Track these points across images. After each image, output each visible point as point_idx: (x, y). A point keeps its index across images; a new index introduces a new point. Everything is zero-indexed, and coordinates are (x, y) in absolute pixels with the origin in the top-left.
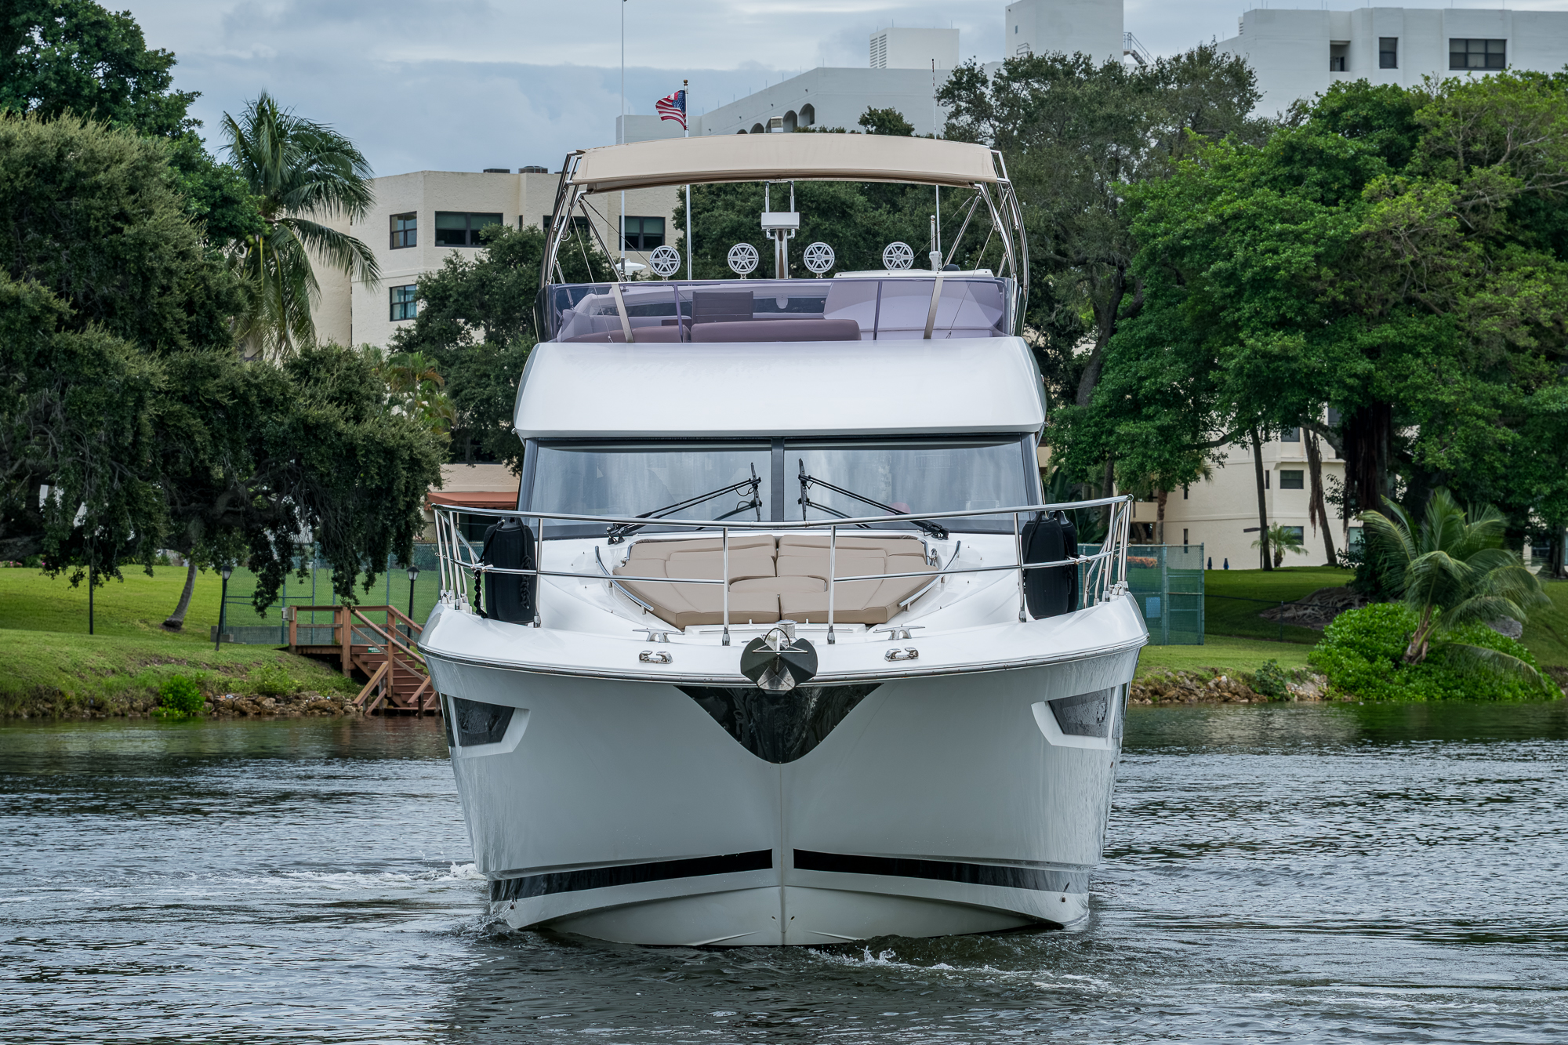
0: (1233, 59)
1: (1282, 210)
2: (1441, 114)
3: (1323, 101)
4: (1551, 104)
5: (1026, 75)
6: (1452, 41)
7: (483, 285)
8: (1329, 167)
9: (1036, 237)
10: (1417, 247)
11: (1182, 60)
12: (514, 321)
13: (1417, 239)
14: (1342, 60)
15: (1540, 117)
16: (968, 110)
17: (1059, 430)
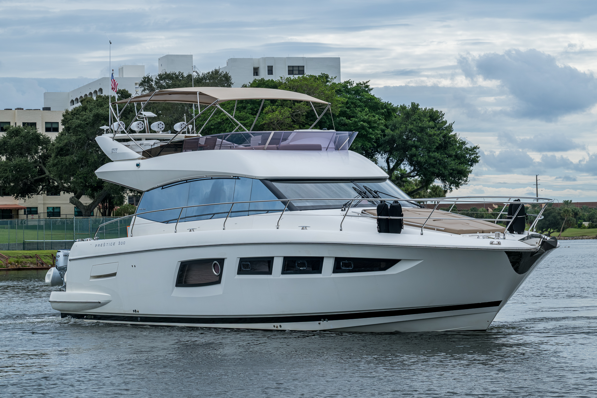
0: (225, 73)
1: (240, 117)
2: (286, 88)
3: (251, 85)
4: (317, 84)
5: (164, 79)
6: (289, 66)
7: (5, 143)
8: (254, 104)
9: (168, 126)
10: (280, 127)
11: (210, 73)
12: (14, 154)
13: (280, 124)
14: (257, 72)
15: (314, 88)
16: (147, 89)
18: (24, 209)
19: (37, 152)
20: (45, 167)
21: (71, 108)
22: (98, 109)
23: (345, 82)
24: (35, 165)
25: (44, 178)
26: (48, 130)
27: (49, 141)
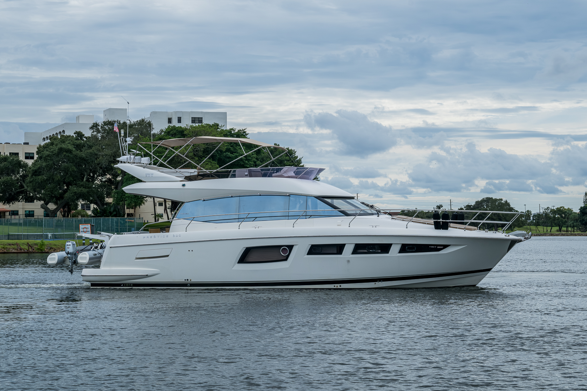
0: (148, 121)
2: (190, 132)
3: (166, 130)
4: (211, 130)
5: (107, 124)
6: (192, 118)
11: (138, 121)
14: (170, 121)
16: (96, 131)
17: (114, 195)
18: (9, 212)
19: (18, 173)
20: (24, 183)
21: (43, 143)
22: (61, 144)
23: (230, 129)
24: (17, 182)
25: (23, 191)
26: (27, 158)
27: (28, 166)
